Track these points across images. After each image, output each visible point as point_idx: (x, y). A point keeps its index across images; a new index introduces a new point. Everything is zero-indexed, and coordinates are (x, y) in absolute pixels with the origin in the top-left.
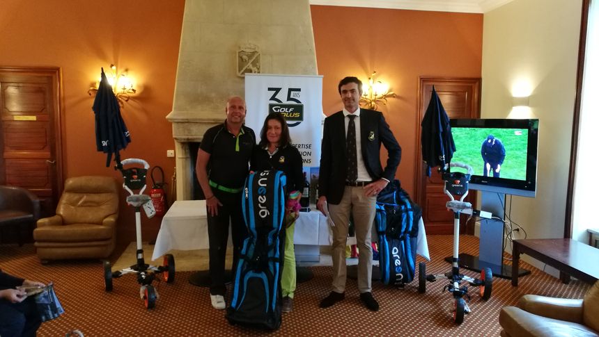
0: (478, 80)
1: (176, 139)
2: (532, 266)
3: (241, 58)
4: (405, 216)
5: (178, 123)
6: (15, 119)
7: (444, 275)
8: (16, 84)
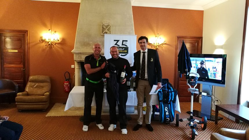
0: (201, 38)
1: (75, 60)
2: (223, 116)
3: (103, 27)
4: (171, 94)
5: (76, 54)
6: (9, 51)
7: (186, 119)
8: (10, 37)
